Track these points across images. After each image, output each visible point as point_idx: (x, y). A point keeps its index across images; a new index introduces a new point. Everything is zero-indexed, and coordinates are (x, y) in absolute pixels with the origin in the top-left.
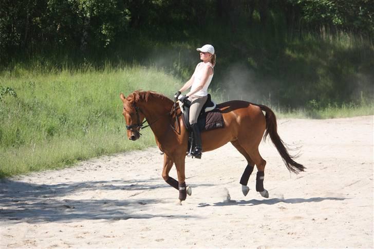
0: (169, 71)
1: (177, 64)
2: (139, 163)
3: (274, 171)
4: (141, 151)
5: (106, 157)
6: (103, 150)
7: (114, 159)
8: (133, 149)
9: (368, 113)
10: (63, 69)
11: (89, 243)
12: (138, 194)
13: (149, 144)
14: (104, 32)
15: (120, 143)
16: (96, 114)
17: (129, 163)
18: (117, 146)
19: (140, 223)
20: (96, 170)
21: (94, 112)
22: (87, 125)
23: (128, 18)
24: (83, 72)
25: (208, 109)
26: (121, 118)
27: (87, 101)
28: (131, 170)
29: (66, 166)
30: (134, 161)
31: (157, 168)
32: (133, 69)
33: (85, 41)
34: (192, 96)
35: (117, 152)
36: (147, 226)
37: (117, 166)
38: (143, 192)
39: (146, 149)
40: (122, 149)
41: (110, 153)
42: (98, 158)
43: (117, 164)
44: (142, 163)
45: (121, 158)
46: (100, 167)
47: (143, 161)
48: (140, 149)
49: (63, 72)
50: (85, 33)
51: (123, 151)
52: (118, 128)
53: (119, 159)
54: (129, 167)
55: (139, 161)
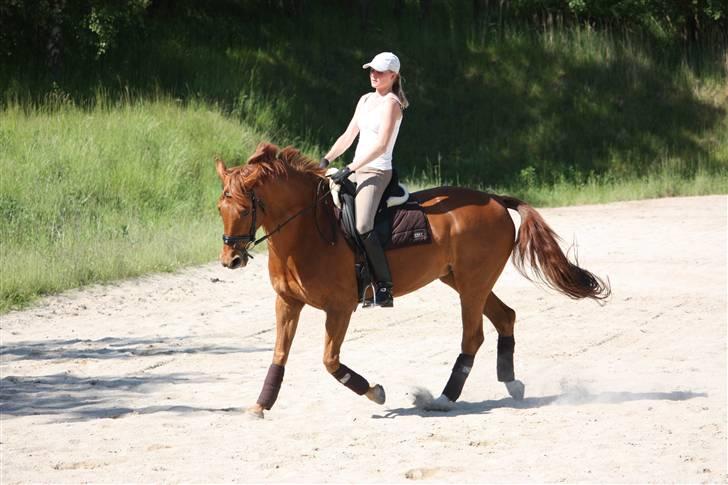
0: (231, 111)
2: (166, 299)
3: (445, 315)
4: (171, 275)
5: (98, 288)
6: (91, 274)
7: (114, 292)
8: (155, 271)
9: (642, 195)
10: (9, 104)
11: (57, 468)
12: (162, 364)
13: (188, 260)
14: (93, 28)
15: (126, 259)
16: (78, 198)
17: (145, 301)
18: (121, 265)
20: (76, 315)
21: (74, 194)
22: (58, 220)
24: (52, 111)
25: (393, 201)
26: (131, 206)
27: (59, 171)
28: (148, 316)
29: (13, 307)
30: (155, 296)
31: (203, 310)
32: (156, 105)
33: (56, 45)
35: (121, 277)
37: (120, 307)
38: (173, 360)
39: (183, 271)
40: (131, 272)
41: (106, 280)
42: (81, 290)
43: (121, 303)
44: (173, 300)
45: (129, 289)
46: (85, 308)
47: (173, 296)
48: (169, 272)
49: (10, 111)
50: (56, 30)
51: (134, 275)
52: (124, 228)
53: (126, 291)
54: (146, 308)
55: (167, 295)
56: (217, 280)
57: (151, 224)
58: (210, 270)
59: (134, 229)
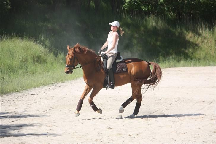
0: (36, 41)
1: (41, 36)
2: (17, 100)
7: (1, 98)
8: (13, 92)
12: (16, 120)
13: (23, 88)
15: (4, 88)
17: (10, 101)
18: (3, 90)
19: (17, 140)
23: (9, 6)
25: (118, 61)
26: (5, 71)
28: (11, 105)
30: (13, 99)
31: (29, 104)
32: (13, 39)
34: (109, 53)
35: (2, 93)
36: (22, 141)
37: (2, 103)
38: (20, 119)
39: (22, 91)
40: (5, 92)
43: (3, 101)
44: (19, 100)
47: (19, 99)
48: (18, 92)
51: (7, 93)
52: (3, 78)
53: (4, 98)
54: (11, 103)
55: (17, 99)
56: (33, 94)
57: (12, 76)
58: (30, 91)
59: (6, 78)
